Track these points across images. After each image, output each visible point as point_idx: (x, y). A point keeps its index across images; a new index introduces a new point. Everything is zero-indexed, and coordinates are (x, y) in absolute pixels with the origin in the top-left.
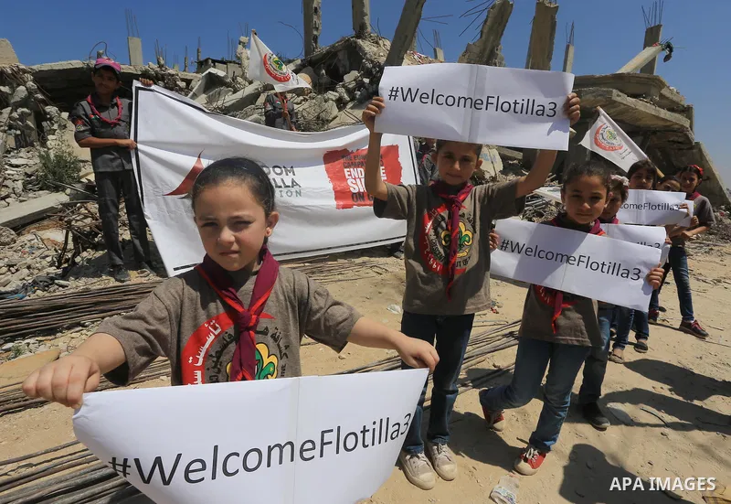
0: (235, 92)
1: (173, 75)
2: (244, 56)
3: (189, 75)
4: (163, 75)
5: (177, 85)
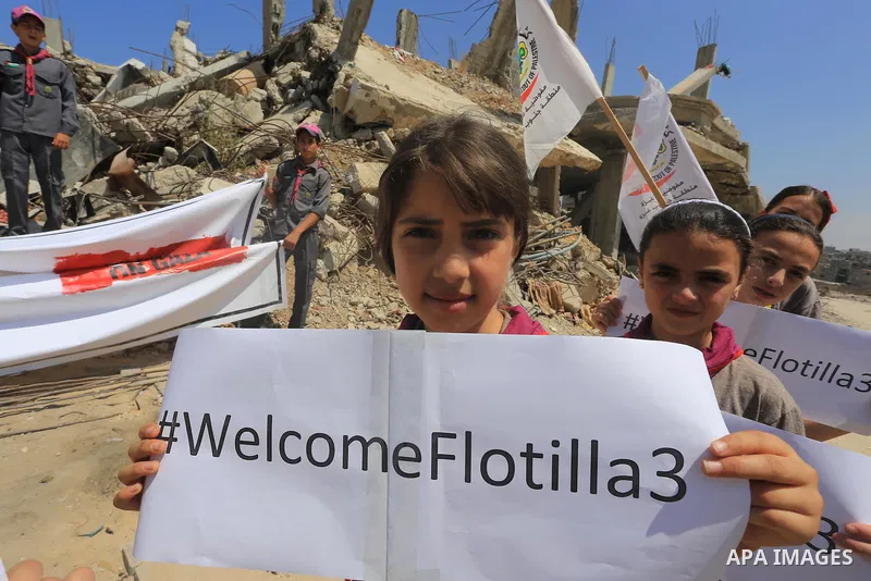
1: (83, 67)
5: (89, 81)
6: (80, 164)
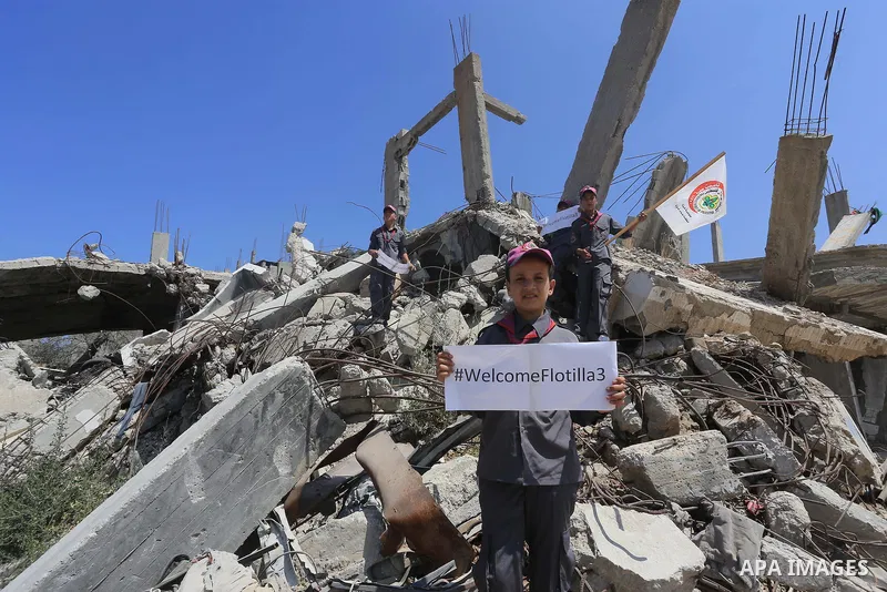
0: (277, 295)
1: (193, 275)
2: (296, 246)
3: (215, 276)
4: (177, 277)
5: (197, 290)
6: (283, 470)
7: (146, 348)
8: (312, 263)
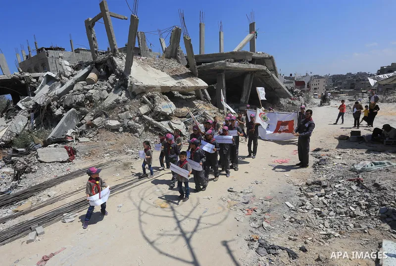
0: (63, 84)
1: (28, 77)
2: (63, 63)
3: (37, 75)
4: (23, 78)
5: (32, 81)
7: (26, 103)
8: (70, 69)
